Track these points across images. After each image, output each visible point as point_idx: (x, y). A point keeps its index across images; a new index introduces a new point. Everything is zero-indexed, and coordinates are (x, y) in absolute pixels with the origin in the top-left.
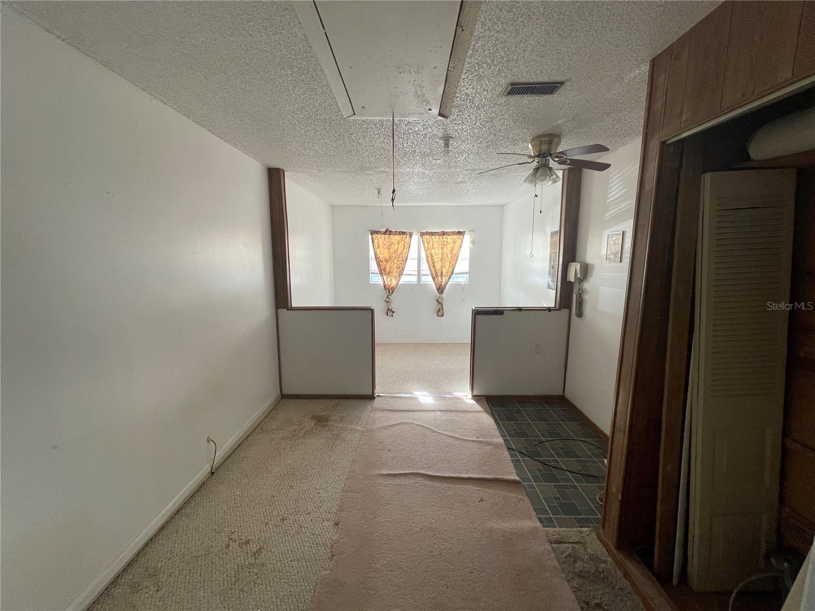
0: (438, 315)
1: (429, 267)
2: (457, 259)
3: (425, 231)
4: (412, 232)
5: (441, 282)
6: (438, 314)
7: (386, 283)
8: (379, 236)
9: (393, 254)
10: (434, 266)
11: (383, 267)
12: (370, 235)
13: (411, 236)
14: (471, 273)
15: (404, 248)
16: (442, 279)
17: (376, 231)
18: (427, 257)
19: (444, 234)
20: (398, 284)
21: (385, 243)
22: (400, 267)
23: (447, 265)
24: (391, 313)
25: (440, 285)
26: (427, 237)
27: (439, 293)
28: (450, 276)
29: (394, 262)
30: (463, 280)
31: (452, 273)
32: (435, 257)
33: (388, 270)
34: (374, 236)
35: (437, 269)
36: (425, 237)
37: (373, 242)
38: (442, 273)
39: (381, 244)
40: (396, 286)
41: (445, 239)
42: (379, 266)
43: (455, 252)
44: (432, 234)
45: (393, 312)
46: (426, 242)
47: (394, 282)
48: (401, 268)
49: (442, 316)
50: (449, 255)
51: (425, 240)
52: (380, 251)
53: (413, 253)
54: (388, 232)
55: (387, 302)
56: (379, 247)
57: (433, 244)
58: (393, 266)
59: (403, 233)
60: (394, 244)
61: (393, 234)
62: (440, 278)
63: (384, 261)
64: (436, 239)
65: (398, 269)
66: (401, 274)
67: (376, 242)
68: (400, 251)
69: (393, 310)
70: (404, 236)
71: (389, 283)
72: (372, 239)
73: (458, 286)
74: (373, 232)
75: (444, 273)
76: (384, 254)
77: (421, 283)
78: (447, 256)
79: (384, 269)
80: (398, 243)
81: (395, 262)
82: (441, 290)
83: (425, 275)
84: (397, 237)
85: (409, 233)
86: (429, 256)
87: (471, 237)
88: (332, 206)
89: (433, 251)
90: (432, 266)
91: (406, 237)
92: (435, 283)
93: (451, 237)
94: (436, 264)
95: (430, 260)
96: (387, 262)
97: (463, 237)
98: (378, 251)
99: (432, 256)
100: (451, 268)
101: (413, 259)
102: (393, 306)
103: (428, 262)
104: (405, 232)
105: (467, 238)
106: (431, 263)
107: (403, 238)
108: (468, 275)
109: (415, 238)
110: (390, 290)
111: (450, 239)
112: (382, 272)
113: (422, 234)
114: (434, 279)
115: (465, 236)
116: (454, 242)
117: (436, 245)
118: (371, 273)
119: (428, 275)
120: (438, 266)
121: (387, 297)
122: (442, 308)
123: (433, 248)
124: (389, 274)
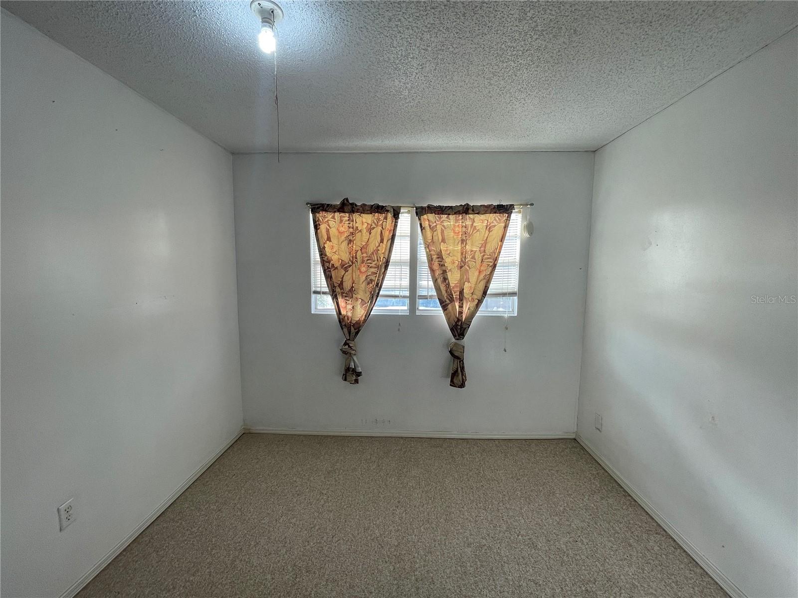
0: (453, 384)
1: (435, 281)
2: (494, 266)
3: (425, 205)
4: (399, 208)
5: (461, 313)
6: (452, 381)
7: (343, 312)
8: (329, 216)
9: (359, 253)
10: (445, 279)
11: (336, 280)
12: (311, 215)
13: (396, 215)
14: (524, 293)
15: (382, 241)
16: (461, 307)
17: (323, 205)
18: (430, 260)
19: (466, 210)
20: (368, 314)
21: (342, 229)
22: (372, 281)
23: (473, 276)
24: (354, 378)
25: (458, 320)
26: (431, 217)
27: (455, 336)
28: (480, 302)
29: (359, 269)
30: (508, 308)
31: (485, 293)
32: (448, 261)
33: (347, 285)
34: (320, 215)
35: (452, 285)
36: (425, 216)
37: (316, 227)
38: (461, 292)
39: (333, 232)
40: (365, 320)
41: (469, 223)
42: (328, 277)
43: (490, 248)
44: (441, 210)
45: (359, 374)
46: (428, 229)
47: (360, 313)
48: (374, 283)
49: (462, 386)
50: (478, 256)
51: (426, 224)
52: (332, 247)
53: (401, 250)
54: (347, 207)
55: (344, 352)
56: (329, 239)
57: (442, 232)
58: (358, 277)
59: (378, 209)
60: (360, 231)
61: (357, 212)
62: (457, 304)
63: (339, 268)
64: (450, 222)
65: (368, 284)
66: (374, 295)
67: (323, 228)
68: (372, 248)
69: (359, 369)
70: (382, 217)
71: (350, 314)
72: (315, 222)
73: (496, 321)
74: (318, 208)
75: (465, 295)
76: (338, 252)
77: (418, 313)
78: (473, 258)
79: (341, 285)
80: (370, 230)
81: (363, 269)
82: (459, 328)
83: (425, 297)
84: (368, 218)
85: (393, 207)
86: (435, 257)
87: (524, 218)
88: (233, 154)
89: (443, 247)
90: (441, 277)
91: (386, 218)
92: (446, 315)
93: (482, 217)
94: (449, 275)
95: (436, 266)
96: (346, 270)
97: (509, 217)
98: (328, 246)
99: (440, 256)
100: (481, 286)
101: (400, 263)
102: (360, 362)
103: (432, 271)
104: (383, 207)
105: (517, 220)
106: (438, 273)
107: (379, 219)
108: (516, 298)
109: (405, 220)
110: (352, 329)
111: (480, 221)
112: (336, 290)
113: (420, 212)
114: (444, 307)
115: (513, 216)
116: (489, 228)
117: (449, 234)
118: (315, 292)
119: (431, 297)
120: (454, 278)
121: (346, 344)
122: (463, 368)
123: (443, 241)
124: (350, 294)
